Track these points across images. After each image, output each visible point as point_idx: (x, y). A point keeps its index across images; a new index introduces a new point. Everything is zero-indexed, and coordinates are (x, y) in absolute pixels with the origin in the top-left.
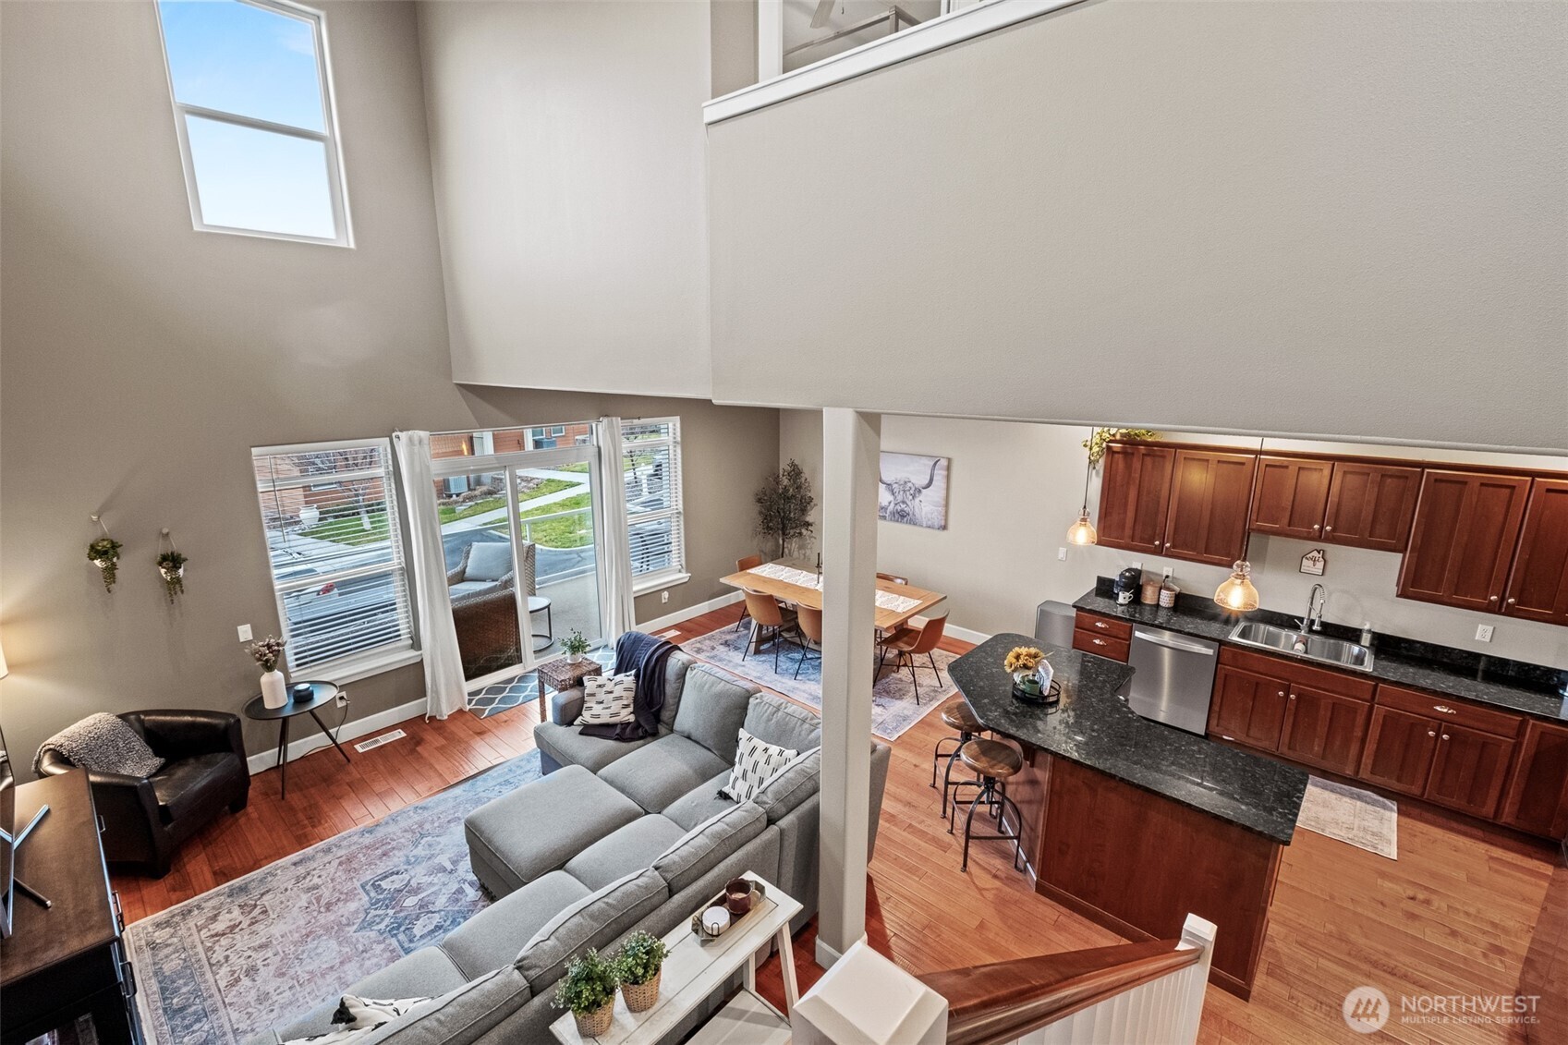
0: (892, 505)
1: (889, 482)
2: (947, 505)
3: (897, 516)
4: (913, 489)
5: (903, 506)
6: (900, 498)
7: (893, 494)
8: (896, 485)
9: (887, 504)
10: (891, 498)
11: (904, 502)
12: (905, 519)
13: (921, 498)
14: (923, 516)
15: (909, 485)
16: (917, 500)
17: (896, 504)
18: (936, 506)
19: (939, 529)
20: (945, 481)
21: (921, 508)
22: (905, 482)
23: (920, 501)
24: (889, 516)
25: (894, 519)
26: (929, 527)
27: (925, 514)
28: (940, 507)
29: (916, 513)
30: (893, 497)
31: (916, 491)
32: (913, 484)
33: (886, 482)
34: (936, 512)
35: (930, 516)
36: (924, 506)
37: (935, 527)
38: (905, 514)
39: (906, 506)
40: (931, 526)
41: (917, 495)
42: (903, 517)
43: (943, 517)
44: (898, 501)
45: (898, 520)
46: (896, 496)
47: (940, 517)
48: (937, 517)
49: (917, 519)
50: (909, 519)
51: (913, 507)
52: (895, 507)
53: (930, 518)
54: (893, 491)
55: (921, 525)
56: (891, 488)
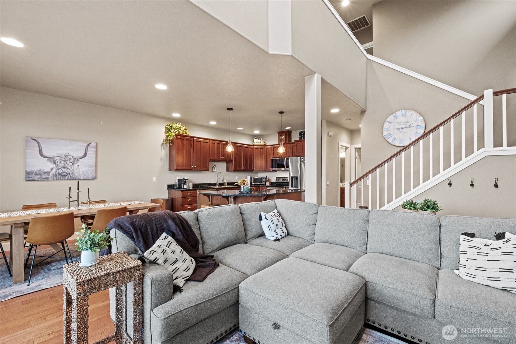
0: (54, 170)
1: (51, 157)
2: (96, 166)
3: (59, 177)
4: (73, 159)
5: (64, 170)
6: (61, 165)
7: (55, 164)
8: (58, 158)
11: (64, 167)
13: (78, 164)
14: (81, 174)
15: (69, 157)
16: (76, 165)
17: (58, 169)
18: (90, 167)
19: (92, 179)
20: (95, 154)
21: (79, 170)
22: (66, 156)
23: (78, 166)
24: (51, 177)
25: (57, 178)
26: (85, 179)
27: (82, 173)
28: (93, 168)
29: (75, 173)
30: (54, 165)
31: (75, 161)
32: (72, 157)
33: (48, 156)
34: (90, 171)
35: (86, 173)
36: (81, 168)
37: (90, 179)
38: (67, 174)
39: (67, 170)
40: (87, 179)
41: (76, 162)
42: (64, 176)
43: (95, 173)
44: (60, 167)
45: (60, 179)
46: (57, 165)
47: (93, 173)
48: (91, 173)
49: (76, 176)
50: (70, 177)
51: (73, 170)
52: (57, 171)
53: (86, 174)
54: (54, 162)
55: (80, 178)
56: (52, 160)
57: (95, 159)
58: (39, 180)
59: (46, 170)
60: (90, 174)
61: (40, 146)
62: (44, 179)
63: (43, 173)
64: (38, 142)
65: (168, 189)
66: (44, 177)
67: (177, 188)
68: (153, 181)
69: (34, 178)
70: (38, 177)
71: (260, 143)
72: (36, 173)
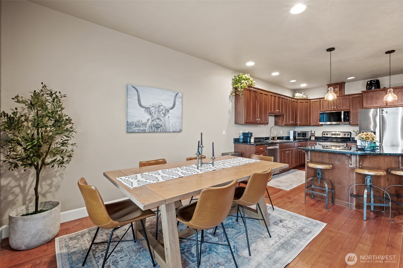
0: (150, 121)
1: (147, 107)
2: (182, 118)
3: (153, 128)
4: (164, 110)
5: (158, 121)
6: (155, 116)
7: (151, 114)
8: (153, 108)
9: (146, 121)
10: (149, 117)
11: (158, 119)
12: (159, 129)
13: (169, 115)
14: (171, 126)
15: (162, 107)
16: (167, 116)
17: (153, 121)
18: (177, 119)
19: (179, 132)
20: (181, 104)
21: (169, 122)
22: (159, 106)
23: (169, 117)
24: (148, 129)
25: (152, 130)
26: (174, 132)
27: (172, 124)
28: (180, 120)
29: (166, 125)
31: (166, 111)
32: (164, 107)
33: (145, 106)
34: (178, 123)
35: (175, 125)
36: (171, 120)
37: (177, 131)
38: (160, 126)
39: (160, 121)
40: (175, 131)
41: (167, 114)
42: (158, 129)
43: (181, 125)
44: (154, 119)
45: (155, 131)
46: (153, 116)
48: (179, 126)
49: (167, 128)
50: (162, 129)
51: (165, 121)
52: (152, 122)
53: (175, 127)
54: (150, 112)
55: (170, 131)
56: (149, 110)
57: (181, 110)
58: (138, 132)
59: (144, 122)
60: (178, 126)
61: (139, 94)
62: (142, 131)
63: (141, 125)
64: (137, 91)
65: (234, 143)
66: (142, 129)
67: (242, 142)
68: (223, 135)
69: (134, 130)
70: (138, 129)
71: (303, 97)
72: (136, 124)
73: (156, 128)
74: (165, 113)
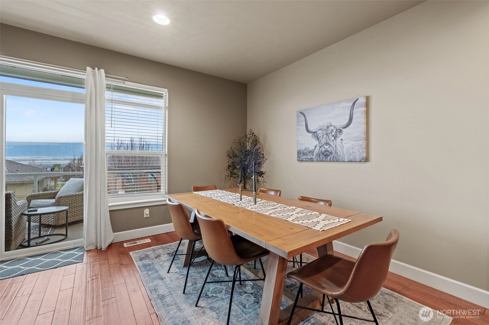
0: (318, 148)
1: (314, 131)
2: (367, 139)
3: (322, 156)
4: (335, 131)
5: (326, 147)
6: (323, 141)
7: (318, 139)
8: (320, 131)
9: (313, 148)
10: (316, 143)
11: (327, 144)
12: (329, 158)
14: (345, 153)
15: (331, 128)
16: (338, 140)
17: (321, 147)
18: (356, 141)
21: (343, 146)
22: (328, 127)
23: (342, 140)
24: (315, 157)
25: (320, 159)
26: (351, 161)
27: (347, 150)
28: (361, 142)
29: (338, 151)
30: (318, 141)
31: (338, 132)
32: (335, 127)
33: (312, 131)
34: (357, 147)
35: (352, 151)
36: (346, 144)
37: (357, 160)
38: (329, 153)
39: (329, 147)
40: (353, 160)
41: (338, 135)
42: (326, 157)
43: (365, 150)
44: (322, 144)
45: (323, 160)
46: (320, 141)
47: (361, 151)
48: (359, 151)
49: (340, 156)
50: (333, 158)
51: (335, 146)
52: (320, 149)
53: (352, 154)
54: (317, 137)
55: (343, 160)
56: (316, 135)
58: (306, 161)
59: (310, 149)
60: (357, 152)
61: (306, 119)
62: (310, 160)
63: (308, 153)
64: (304, 115)
66: (309, 157)
69: (302, 158)
70: (305, 157)
72: (303, 152)
73: (325, 155)
74: (336, 135)
